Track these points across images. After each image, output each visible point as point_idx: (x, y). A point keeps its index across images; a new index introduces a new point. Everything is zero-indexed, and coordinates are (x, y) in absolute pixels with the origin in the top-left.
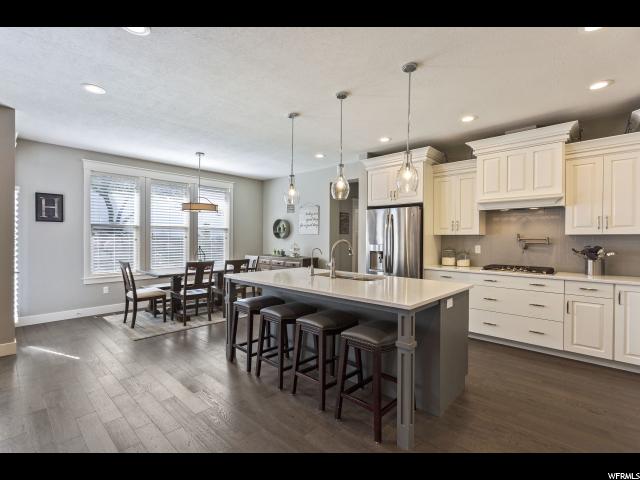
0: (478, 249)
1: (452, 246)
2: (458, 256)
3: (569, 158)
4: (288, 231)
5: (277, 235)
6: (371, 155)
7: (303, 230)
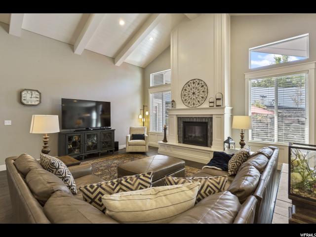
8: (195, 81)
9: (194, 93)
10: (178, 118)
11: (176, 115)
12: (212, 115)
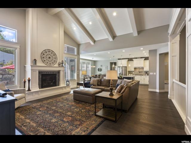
0: (134, 73)
1: (130, 72)
2: (131, 74)
3: (144, 62)
4: (101, 70)
5: (98, 71)
6: (119, 59)
7: (104, 70)
8: (50, 51)
9: (50, 58)
10: (39, 72)
11: (39, 70)
12: (60, 70)
